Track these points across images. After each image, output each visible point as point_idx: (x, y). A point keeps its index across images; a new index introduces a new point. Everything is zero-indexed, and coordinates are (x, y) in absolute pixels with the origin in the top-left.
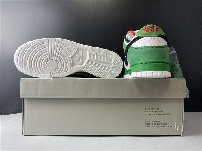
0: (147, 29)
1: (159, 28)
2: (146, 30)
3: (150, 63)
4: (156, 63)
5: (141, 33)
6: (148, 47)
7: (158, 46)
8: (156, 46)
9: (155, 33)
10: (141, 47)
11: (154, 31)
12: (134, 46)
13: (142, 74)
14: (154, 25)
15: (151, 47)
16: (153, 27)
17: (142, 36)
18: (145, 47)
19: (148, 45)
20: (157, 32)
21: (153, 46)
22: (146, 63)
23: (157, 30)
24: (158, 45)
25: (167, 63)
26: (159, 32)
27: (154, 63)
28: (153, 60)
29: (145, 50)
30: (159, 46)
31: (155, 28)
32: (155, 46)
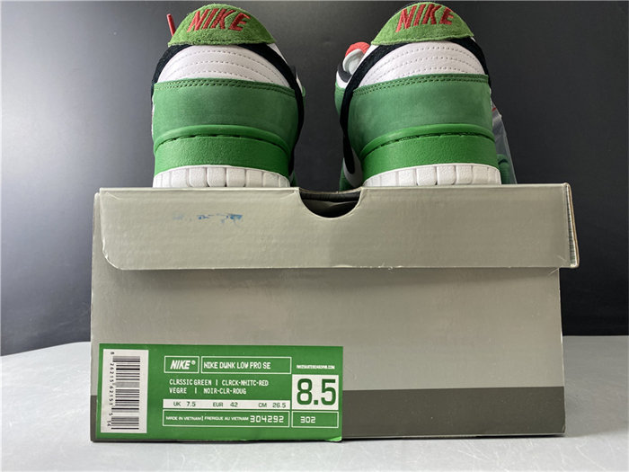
0: (412, 15)
1: (452, 12)
2: (407, 20)
3: (424, 135)
4: (446, 134)
5: (391, 32)
6: (416, 78)
7: (451, 75)
8: (446, 75)
9: (438, 28)
10: (391, 82)
11: (434, 22)
12: (366, 84)
13: (397, 181)
14: (436, 5)
15: (428, 76)
16: (431, 9)
17: (393, 42)
18: (405, 79)
19: (416, 74)
20: (446, 26)
21: (434, 76)
22: (410, 137)
23: (444, 19)
24: (452, 71)
25: (487, 137)
26: (454, 28)
27: (439, 135)
28: (435, 126)
29: (406, 89)
30: (457, 75)
31: (438, 14)
32: (440, 76)
